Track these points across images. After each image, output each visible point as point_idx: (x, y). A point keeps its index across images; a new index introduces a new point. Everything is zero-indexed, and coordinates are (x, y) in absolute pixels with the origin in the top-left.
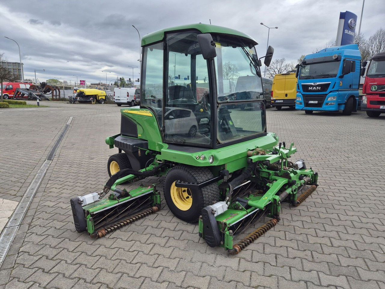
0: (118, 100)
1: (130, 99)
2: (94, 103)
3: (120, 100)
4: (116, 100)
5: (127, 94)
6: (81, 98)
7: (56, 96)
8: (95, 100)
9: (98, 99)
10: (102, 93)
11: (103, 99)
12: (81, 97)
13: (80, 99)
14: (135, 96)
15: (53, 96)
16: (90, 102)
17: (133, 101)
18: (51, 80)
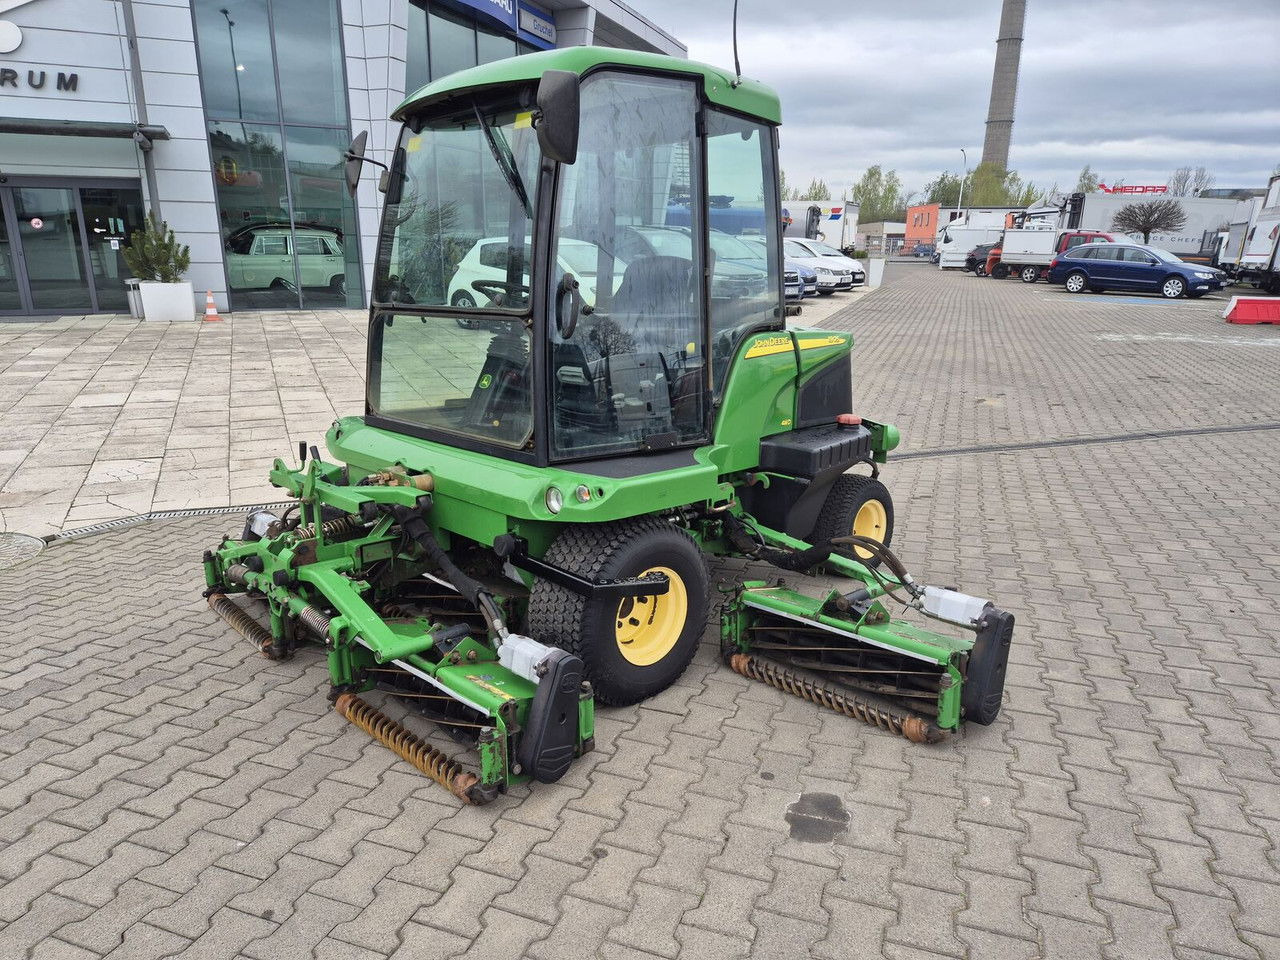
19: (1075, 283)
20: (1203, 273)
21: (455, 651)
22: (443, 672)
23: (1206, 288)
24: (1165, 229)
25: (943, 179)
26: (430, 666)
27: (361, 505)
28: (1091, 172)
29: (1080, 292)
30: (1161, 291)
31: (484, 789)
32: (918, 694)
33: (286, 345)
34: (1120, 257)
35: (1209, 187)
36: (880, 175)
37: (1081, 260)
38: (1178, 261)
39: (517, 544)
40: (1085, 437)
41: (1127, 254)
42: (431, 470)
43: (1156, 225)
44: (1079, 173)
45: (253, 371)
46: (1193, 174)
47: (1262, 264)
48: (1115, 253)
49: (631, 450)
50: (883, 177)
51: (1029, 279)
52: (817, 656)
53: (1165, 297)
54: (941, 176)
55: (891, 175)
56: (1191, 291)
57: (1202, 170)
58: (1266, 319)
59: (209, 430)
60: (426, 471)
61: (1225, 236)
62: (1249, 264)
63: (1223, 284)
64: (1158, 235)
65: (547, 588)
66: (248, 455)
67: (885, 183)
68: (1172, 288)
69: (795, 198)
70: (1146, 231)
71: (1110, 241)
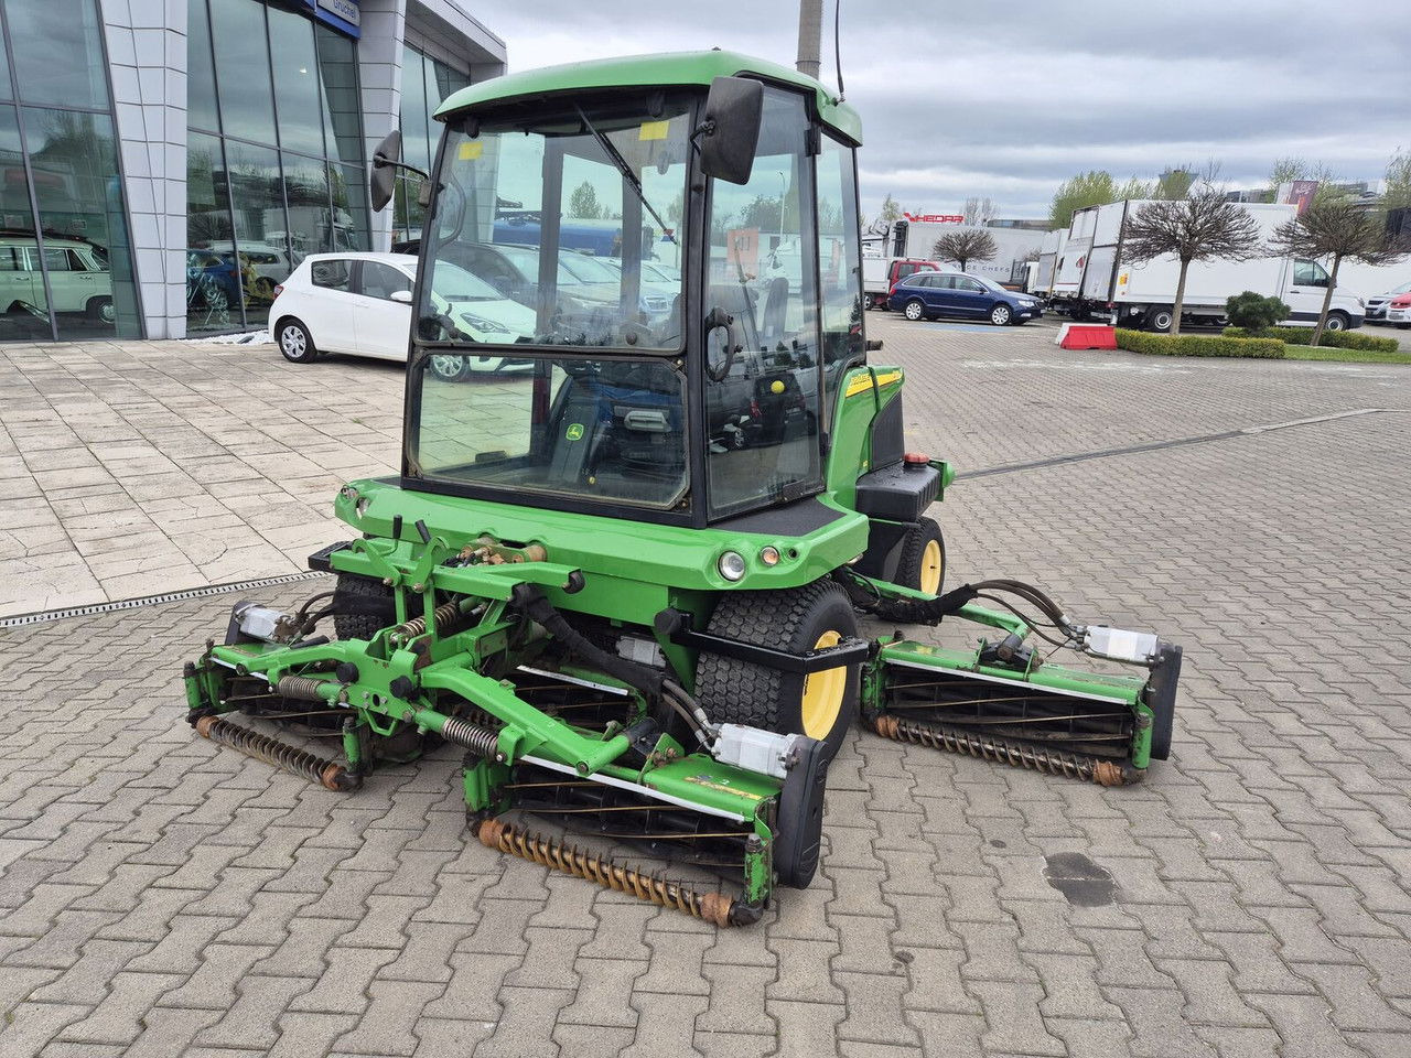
19: (913, 310)
20: (1025, 301)
21: (657, 751)
22: (650, 777)
23: (1029, 315)
24: (979, 258)
25: (757, 203)
26: (634, 774)
27: (514, 588)
28: (893, 200)
29: (919, 319)
30: (990, 319)
31: (752, 907)
32: (1096, 738)
33: (62, 388)
34: (952, 286)
35: (995, 218)
37: (916, 288)
38: (1002, 290)
39: (683, 618)
40: (1012, 464)
41: (958, 283)
42: (541, 539)
43: (971, 254)
44: (882, 201)
45: (37, 424)
46: (980, 204)
47: (1073, 292)
48: (946, 282)
49: (769, 503)
52: (971, 710)
53: (994, 324)
54: (756, 199)
56: (1016, 320)
57: (988, 201)
58: (1093, 344)
59: (19, 503)
60: (533, 542)
61: (1034, 266)
62: (1060, 292)
63: (1042, 311)
64: (972, 264)
65: (726, 667)
66: (97, 533)
68: (1000, 315)
69: (606, 216)
70: (963, 261)
71: (936, 269)
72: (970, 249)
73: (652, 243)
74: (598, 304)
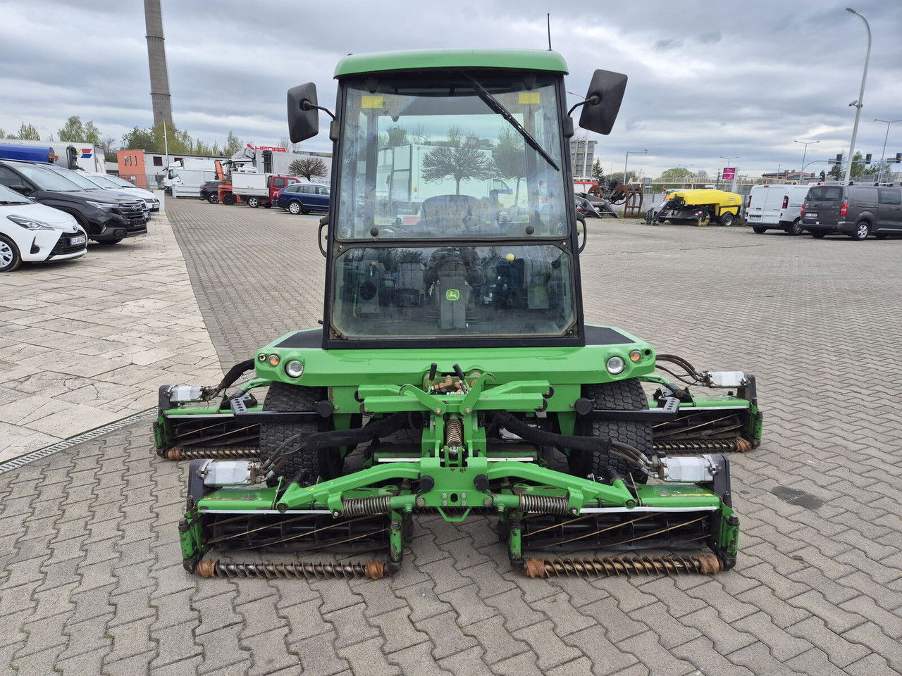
0: (755, 218)
1: (790, 215)
2: (705, 223)
3: (760, 216)
4: (751, 216)
5: (782, 201)
6: (676, 212)
7: (633, 208)
8: (708, 217)
9: (717, 214)
10: (731, 199)
11: (732, 214)
12: (677, 209)
13: (673, 214)
14: (803, 206)
15: (626, 207)
16: (693, 223)
17: (798, 219)
18: (673, 170)
19: (295, 208)
22: (645, 500)
24: (318, 175)
29: (298, 214)
34: (317, 192)
36: (80, 124)
41: (320, 190)
43: (310, 173)
48: (313, 190)
50: (83, 126)
51: (254, 206)
55: (90, 124)
67: (86, 131)
70: (308, 176)
71: (298, 182)
72: (312, 170)
73: (76, 158)
74: (111, 205)
